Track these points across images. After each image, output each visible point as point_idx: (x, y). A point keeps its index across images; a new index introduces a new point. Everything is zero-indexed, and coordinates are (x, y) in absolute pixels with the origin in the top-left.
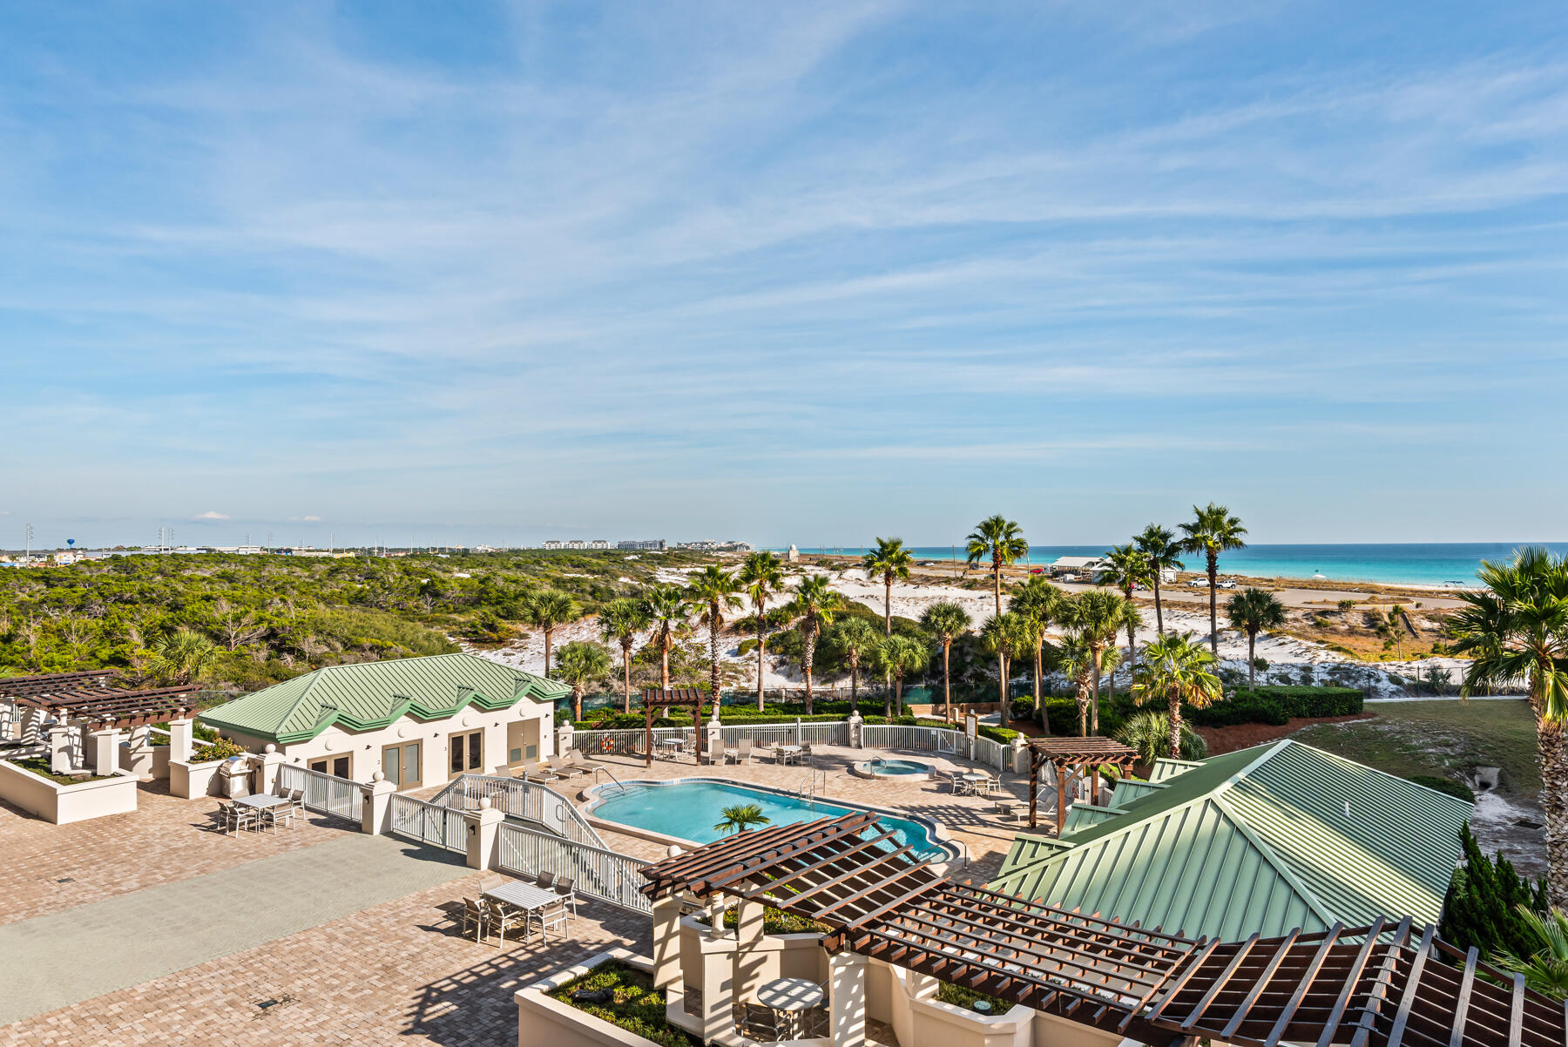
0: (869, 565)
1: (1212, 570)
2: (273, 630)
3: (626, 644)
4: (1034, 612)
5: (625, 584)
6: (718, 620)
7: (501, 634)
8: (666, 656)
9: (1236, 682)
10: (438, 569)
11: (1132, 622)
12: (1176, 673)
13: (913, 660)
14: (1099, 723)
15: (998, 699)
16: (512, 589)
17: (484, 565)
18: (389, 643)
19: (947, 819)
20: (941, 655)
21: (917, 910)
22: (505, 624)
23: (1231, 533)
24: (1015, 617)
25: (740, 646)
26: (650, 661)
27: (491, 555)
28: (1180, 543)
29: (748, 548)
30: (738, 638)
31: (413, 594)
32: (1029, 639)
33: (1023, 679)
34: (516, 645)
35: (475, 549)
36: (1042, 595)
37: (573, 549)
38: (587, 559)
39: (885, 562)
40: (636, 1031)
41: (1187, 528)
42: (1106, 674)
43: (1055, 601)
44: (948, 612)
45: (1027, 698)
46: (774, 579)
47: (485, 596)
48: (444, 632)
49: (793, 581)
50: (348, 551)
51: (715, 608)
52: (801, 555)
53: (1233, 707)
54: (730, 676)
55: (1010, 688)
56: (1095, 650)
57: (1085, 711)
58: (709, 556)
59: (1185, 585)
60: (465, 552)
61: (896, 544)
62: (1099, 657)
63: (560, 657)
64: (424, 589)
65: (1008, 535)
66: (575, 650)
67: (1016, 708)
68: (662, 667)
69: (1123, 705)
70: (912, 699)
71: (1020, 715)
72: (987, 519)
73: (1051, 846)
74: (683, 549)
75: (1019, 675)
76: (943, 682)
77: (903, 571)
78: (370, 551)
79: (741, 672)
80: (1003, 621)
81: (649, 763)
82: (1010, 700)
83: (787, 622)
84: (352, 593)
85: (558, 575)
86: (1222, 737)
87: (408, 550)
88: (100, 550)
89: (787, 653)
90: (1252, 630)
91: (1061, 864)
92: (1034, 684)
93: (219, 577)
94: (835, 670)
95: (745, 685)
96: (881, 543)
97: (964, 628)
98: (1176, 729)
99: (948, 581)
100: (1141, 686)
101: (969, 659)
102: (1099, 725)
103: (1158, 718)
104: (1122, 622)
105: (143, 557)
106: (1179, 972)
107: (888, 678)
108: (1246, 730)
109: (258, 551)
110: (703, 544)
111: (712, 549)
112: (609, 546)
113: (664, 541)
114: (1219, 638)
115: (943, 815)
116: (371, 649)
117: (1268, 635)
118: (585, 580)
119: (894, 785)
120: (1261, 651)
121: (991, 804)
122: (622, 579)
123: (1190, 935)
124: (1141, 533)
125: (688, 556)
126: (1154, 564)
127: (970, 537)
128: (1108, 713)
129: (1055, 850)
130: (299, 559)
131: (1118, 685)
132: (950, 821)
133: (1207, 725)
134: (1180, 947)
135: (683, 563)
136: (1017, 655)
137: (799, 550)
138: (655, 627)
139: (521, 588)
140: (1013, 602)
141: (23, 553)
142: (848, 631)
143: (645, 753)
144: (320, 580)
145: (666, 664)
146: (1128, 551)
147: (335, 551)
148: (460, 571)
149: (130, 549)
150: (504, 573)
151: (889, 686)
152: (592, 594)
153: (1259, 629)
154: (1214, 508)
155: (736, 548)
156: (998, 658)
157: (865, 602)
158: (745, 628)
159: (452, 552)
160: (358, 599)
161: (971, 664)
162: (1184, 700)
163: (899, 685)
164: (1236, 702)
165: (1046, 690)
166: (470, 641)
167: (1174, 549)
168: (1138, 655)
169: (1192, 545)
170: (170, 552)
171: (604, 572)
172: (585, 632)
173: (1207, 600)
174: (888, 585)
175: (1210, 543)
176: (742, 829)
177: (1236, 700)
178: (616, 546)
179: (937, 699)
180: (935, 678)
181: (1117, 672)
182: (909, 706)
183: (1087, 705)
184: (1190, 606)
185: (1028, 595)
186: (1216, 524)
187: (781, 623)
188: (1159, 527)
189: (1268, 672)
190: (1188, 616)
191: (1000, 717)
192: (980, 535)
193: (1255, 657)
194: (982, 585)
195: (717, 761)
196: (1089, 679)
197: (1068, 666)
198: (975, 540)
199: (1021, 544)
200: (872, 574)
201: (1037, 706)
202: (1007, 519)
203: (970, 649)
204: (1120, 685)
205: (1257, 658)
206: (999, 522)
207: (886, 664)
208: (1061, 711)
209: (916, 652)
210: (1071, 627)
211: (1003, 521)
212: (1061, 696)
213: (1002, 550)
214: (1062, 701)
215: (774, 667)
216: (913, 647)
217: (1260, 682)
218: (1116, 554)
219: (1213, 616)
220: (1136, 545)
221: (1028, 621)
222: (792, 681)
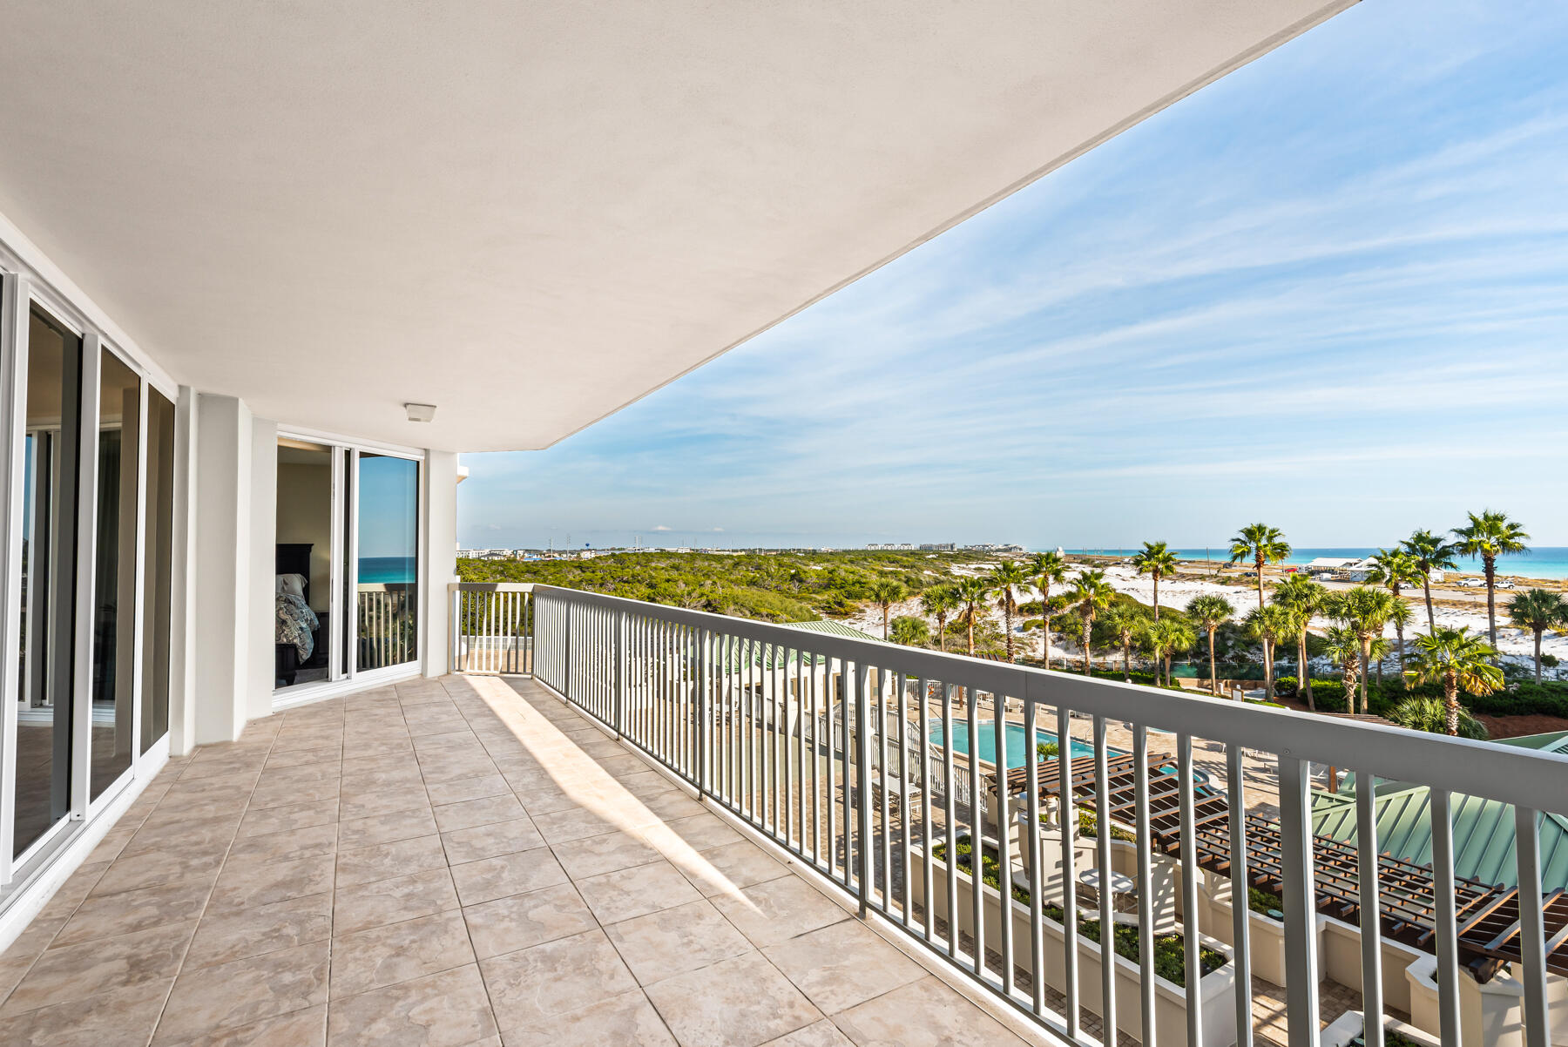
0: (1137, 563)
1: (1489, 570)
2: (709, 601)
3: (941, 618)
4: (1298, 606)
5: (929, 575)
6: (1011, 603)
7: (847, 609)
8: (971, 629)
9: (1520, 676)
10: (800, 563)
11: (1400, 617)
12: (1452, 662)
13: (1181, 642)
14: (1368, 704)
15: (1263, 677)
16: (850, 578)
17: (828, 561)
18: (778, 613)
19: (1219, 772)
20: (1206, 639)
21: (1217, 830)
22: (849, 602)
23: (1511, 537)
24: (1278, 609)
25: (1024, 625)
26: (956, 632)
27: (831, 554)
28: (1453, 546)
29: (1021, 549)
30: (1022, 618)
31: (786, 580)
32: (1293, 628)
33: (1285, 662)
34: (857, 617)
35: (820, 550)
36: (1306, 591)
37: (887, 550)
38: (899, 557)
39: (1154, 562)
40: (992, 886)
41: (1461, 532)
42: (1374, 661)
43: (1319, 597)
44: (1212, 603)
45: (1291, 679)
46: (1057, 574)
47: (833, 583)
48: (810, 607)
49: (1072, 575)
50: (741, 551)
51: (1009, 595)
52: (1067, 555)
53: (1516, 698)
54: (1018, 647)
55: (1274, 670)
56: (1362, 640)
57: (1352, 693)
58: (990, 556)
59: (1455, 585)
60: (814, 552)
61: (1161, 546)
62: (1368, 646)
63: (895, 627)
64: (793, 577)
65: (1270, 538)
66: (904, 622)
67: (1280, 687)
68: (967, 637)
69: (1392, 690)
70: (1178, 673)
71: (1284, 693)
72: (1249, 527)
73: (1331, 799)
74: (969, 550)
75: (1281, 659)
76: (1208, 661)
77: (1169, 568)
78: (754, 551)
79: (1027, 644)
80: (1267, 613)
81: (961, 706)
82: (1275, 680)
83: (1062, 607)
84: (749, 579)
85: (880, 568)
86: (1504, 725)
87: (777, 550)
88: (604, 550)
89: (1065, 631)
90: (1538, 627)
91: (1342, 814)
92: (1297, 668)
93: (671, 567)
94: (1106, 647)
95: (1031, 654)
96: (1149, 546)
97: (1227, 617)
98: (1453, 713)
99: (1202, 578)
100: (1414, 673)
101: (1230, 643)
102: (1368, 706)
103: (1432, 702)
104: (1391, 616)
105: (628, 554)
106: (1477, 908)
107: (1157, 655)
108: (1531, 720)
109: (688, 551)
110: (984, 546)
111: (992, 551)
112: (913, 547)
113: (954, 544)
114: (1497, 635)
115: (1215, 769)
116: (767, 616)
117: (1555, 634)
118: (901, 573)
119: (1167, 740)
120: (1546, 648)
121: (1261, 765)
122: (926, 572)
123: (1486, 878)
124: (1409, 537)
125: (974, 555)
126: (1423, 566)
127: (1233, 540)
128: (1376, 696)
129: (1335, 803)
130: (713, 555)
131: (1385, 672)
132: (1222, 774)
133: (1486, 714)
134: (1475, 888)
135: (970, 560)
136: (1280, 642)
137: (1065, 551)
138: (963, 606)
139: (856, 578)
140: (1275, 597)
141: (565, 552)
142: (1121, 616)
143: (958, 699)
144: (728, 570)
145: (971, 635)
146: (1395, 554)
147: (733, 551)
148: (814, 565)
149: (619, 549)
150: (843, 566)
151: (1158, 661)
152: (906, 582)
153: (1546, 627)
154: (1491, 514)
155: (1011, 549)
156: (1262, 644)
157: (1131, 593)
158: (1027, 611)
159: (805, 552)
160: (752, 583)
161: (1233, 647)
162: (1461, 688)
163: (1168, 662)
164: (1520, 694)
165: (1310, 673)
166: (826, 613)
167: (1445, 552)
168: (1406, 646)
169: (1465, 549)
170: (641, 551)
171: (913, 567)
172: (904, 610)
173: (1484, 599)
174: (1156, 580)
175: (1486, 546)
176: (1046, 759)
177: (1519, 693)
178: (918, 548)
179: (1203, 674)
180: (1198, 658)
181: (1384, 661)
182: (1177, 679)
183: (1355, 688)
184: (1461, 604)
185: (1291, 591)
186: (1493, 529)
187: (1057, 608)
188: (1428, 533)
189: (1557, 668)
190: (1458, 613)
191: (1264, 693)
192: (1243, 539)
193: (1541, 653)
194: (1236, 581)
195: (1014, 710)
196: (1356, 664)
197: (1335, 652)
198: (1238, 543)
199: (1284, 547)
200: (1141, 571)
201: (1302, 686)
202: (1270, 526)
203: (1231, 635)
204: (1387, 672)
205: (1544, 655)
206: (1261, 529)
207: (1156, 644)
208: (1327, 692)
209: (1183, 635)
210: (1339, 618)
211: (1265, 528)
212: (1324, 678)
213: (1265, 552)
214: (1327, 683)
215: (1054, 642)
216: (1181, 631)
217: (1547, 677)
218: (1383, 556)
219: (1491, 614)
220: (1404, 548)
221: (1292, 613)
222: (1069, 653)
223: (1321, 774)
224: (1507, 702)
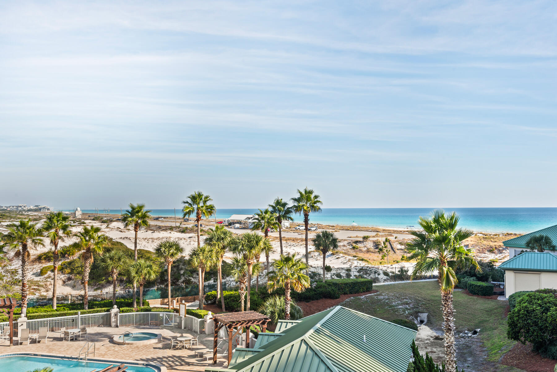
0: (124, 219)
1: (306, 221)
4: (218, 245)
6: (27, 253)
9: (317, 278)
11: (267, 249)
12: (289, 274)
13: (150, 275)
14: (250, 303)
15: (197, 294)
19: (168, 363)
20: (167, 271)
23: (315, 203)
24: (208, 248)
25: (42, 270)
28: (291, 208)
29: (48, 209)
30: (40, 265)
32: (215, 260)
33: (212, 281)
36: (222, 236)
39: (135, 218)
41: (295, 200)
42: (254, 277)
43: (229, 239)
44: (171, 245)
45: (213, 292)
46: (65, 228)
49: (77, 229)
51: (25, 247)
52: (83, 214)
53: (315, 291)
54: (34, 289)
55: (205, 287)
56: (249, 265)
57: (243, 298)
58: (22, 214)
59: (294, 229)
61: (141, 207)
62: (251, 268)
65: (205, 202)
67: (207, 298)
69: (263, 293)
70: (148, 296)
71: (209, 302)
72: (193, 194)
74: (4, 210)
76: (167, 285)
77: (145, 222)
79: (42, 286)
80: (201, 251)
82: (204, 294)
83: (73, 254)
89: (72, 273)
90: (324, 252)
92: (217, 285)
94: (103, 282)
95: (45, 294)
96: (132, 207)
97: (180, 255)
98: (288, 304)
99: (171, 228)
100: (271, 283)
101: (182, 272)
102: (250, 305)
103: (280, 299)
104: (263, 250)
107: (135, 285)
108: (321, 302)
110: (18, 206)
111: (24, 210)
114: (309, 256)
115: (166, 362)
117: (332, 254)
119: (137, 347)
120: (328, 263)
121: (193, 353)
124: (272, 202)
125: (8, 214)
126: (279, 219)
127: (184, 203)
128: (255, 298)
131: (260, 283)
132: (169, 364)
133: (303, 301)
135: (3, 219)
136: (208, 269)
140: (206, 239)
142: (111, 259)
146: (266, 212)
151: (136, 289)
153: (327, 251)
154: (308, 190)
155: (40, 209)
156: (198, 271)
157: (122, 241)
158: (45, 259)
161: (183, 275)
162: (292, 289)
163: (142, 289)
165: (224, 287)
167: (288, 211)
168: (271, 266)
169: (297, 209)
173: (304, 237)
174: (136, 231)
175: (305, 208)
177: (317, 287)
179: (164, 296)
181: (260, 276)
182: (147, 301)
183: (245, 294)
184: (296, 240)
185: (215, 236)
186: (308, 199)
187: (69, 255)
188: (281, 199)
189: (331, 272)
190: (295, 245)
191: (198, 303)
192: (190, 202)
193: (325, 265)
194: (190, 230)
195: (24, 342)
196: (246, 280)
197: (235, 274)
198: (187, 205)
199: (212, 207)
200: (127, 225)
201: (219, 296)
202: (205, 194)
203: (183, 267)
204: (261, 282)
205: (326, 265)
206: (200, 195)
207: (134, 277)
208: (232, 298)
209: (152, 270)
210: (237, 253)
211: (202, 195)
212: (231, 290)
213: (202, 211)
214: (232, 293)
215: (64, 282)
216: (150, 266)
217: (327, 278)
218: (261, 214)
219: (306, 245)
220: (270, 209)
221: (215, 250)
222: (75, 290)
223: (225, 353)
224: (312, 293)
